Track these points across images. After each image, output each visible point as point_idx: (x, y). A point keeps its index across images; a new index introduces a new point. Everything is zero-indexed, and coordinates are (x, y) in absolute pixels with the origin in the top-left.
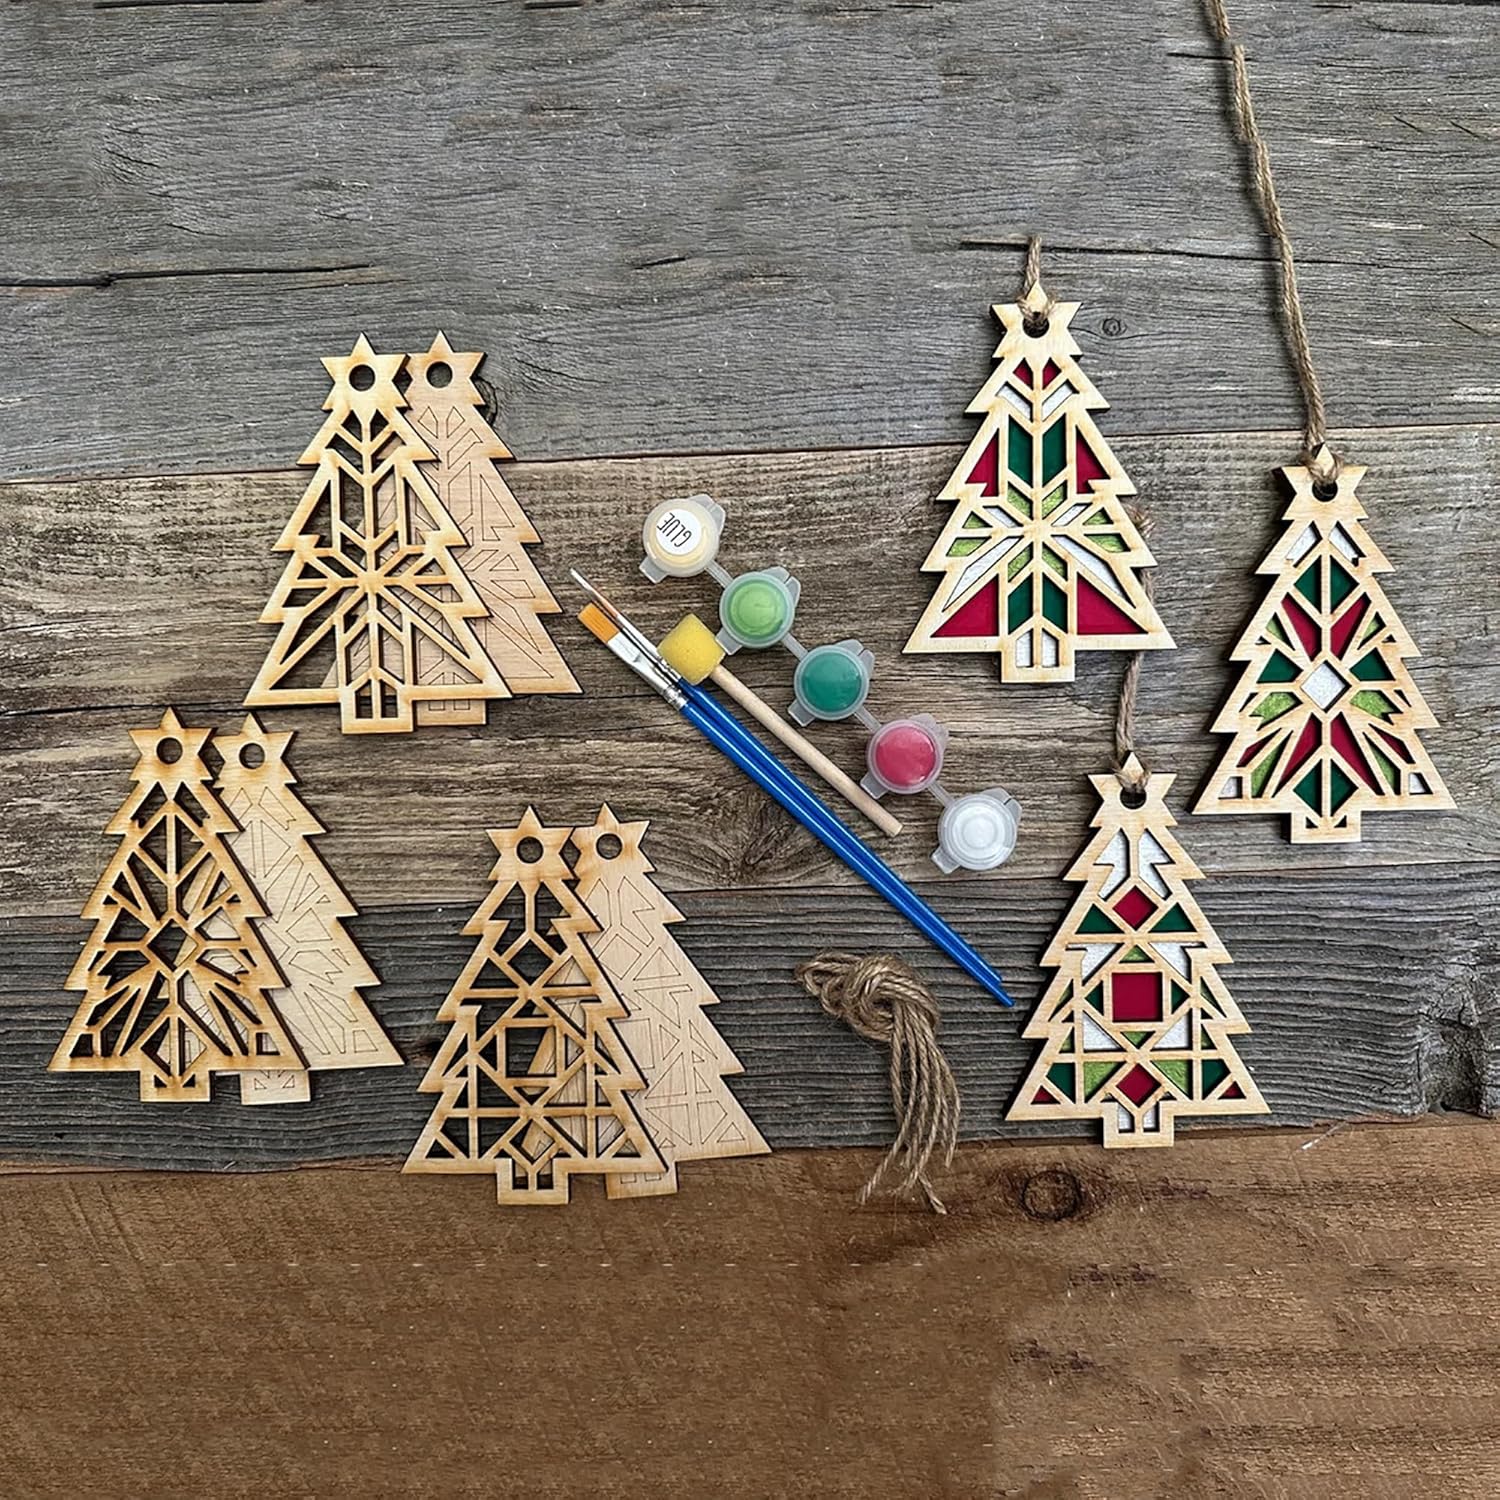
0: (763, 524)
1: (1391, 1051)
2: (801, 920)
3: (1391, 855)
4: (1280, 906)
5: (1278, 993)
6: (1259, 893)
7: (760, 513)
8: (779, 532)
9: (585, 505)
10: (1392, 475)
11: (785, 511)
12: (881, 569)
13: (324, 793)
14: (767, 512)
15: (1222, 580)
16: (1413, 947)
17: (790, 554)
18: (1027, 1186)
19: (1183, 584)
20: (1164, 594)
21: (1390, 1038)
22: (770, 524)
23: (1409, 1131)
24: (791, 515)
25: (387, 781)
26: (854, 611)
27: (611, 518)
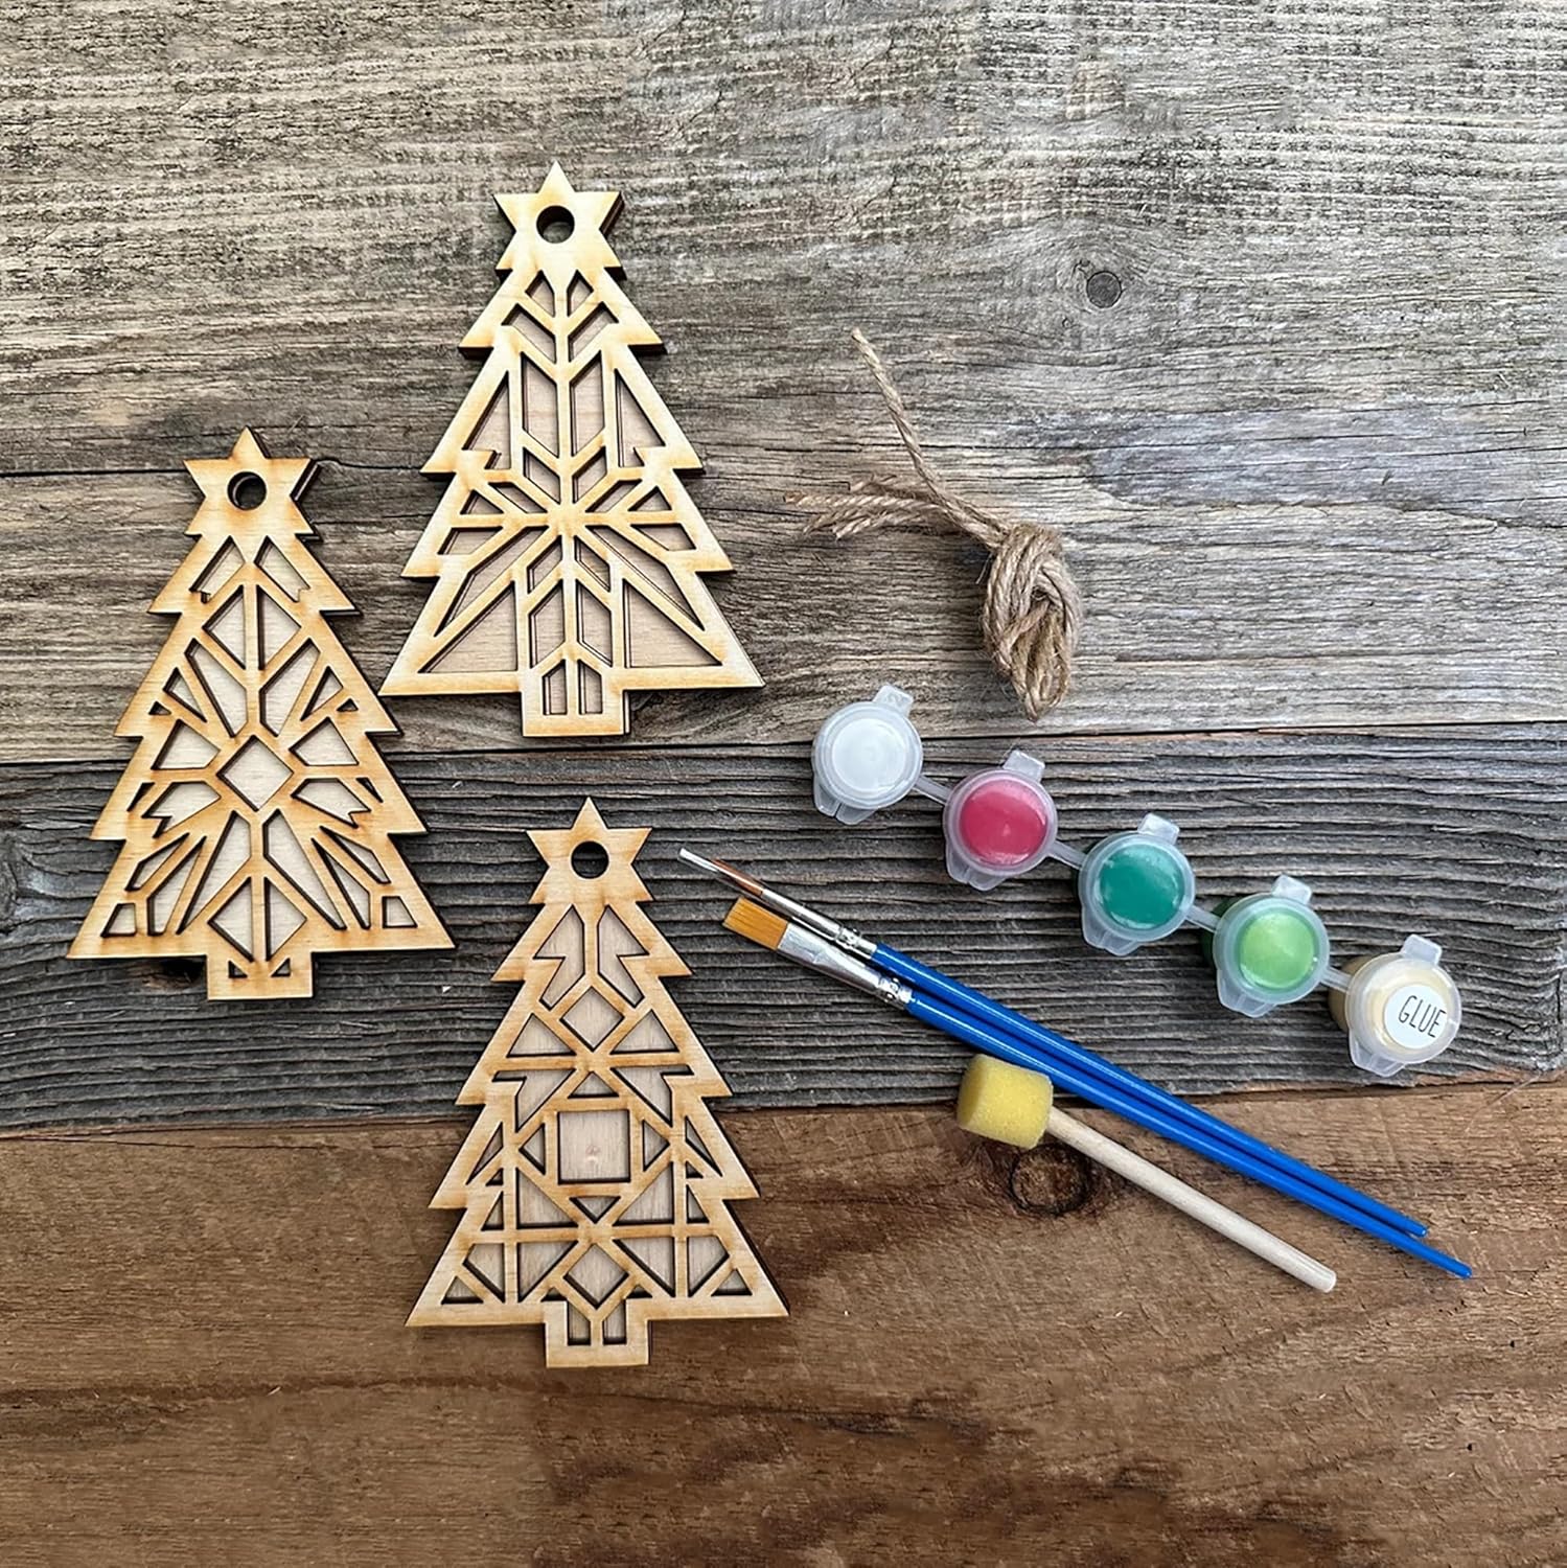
0: (654, 219)
1: (1521, 982)
2: (703, 791)
3: (1525, 707)
4: (1372, 776)
5: (1367, 898)
6: (1344, 758)
7: (649, 202)
8: (676, 230)
9: (397, 189)
10: (1534, 176)
11: (686, 201)
12: (821, 287)
13: (18, 599)
14: (659, 201)
15: (1297, 319)
16: (1553, 835)
17: (692, 262)
18: (1015, 1166)
19: (1245, 323)
20: (1219, 336)
21: (1521, 963)
22: (664, 219)
23: (1545, 1092)
24: (694, 206)
25: (108, 583)
26: (784, 348)
27: (434, 207)
